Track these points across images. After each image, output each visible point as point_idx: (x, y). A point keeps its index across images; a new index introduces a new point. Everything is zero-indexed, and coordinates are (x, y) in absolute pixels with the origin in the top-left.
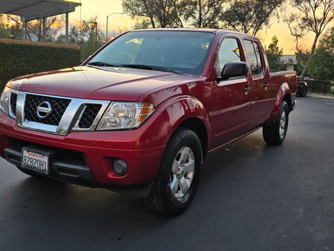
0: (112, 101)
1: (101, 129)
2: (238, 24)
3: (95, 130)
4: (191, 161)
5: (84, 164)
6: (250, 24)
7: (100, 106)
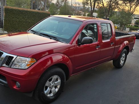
0: (18, 56)
1: (12, 67)
2: (128, 3)
3: (10, 68)
4: (59, 81)
5: (5, 80)
6: (134, 3)
7: (13, 57)
